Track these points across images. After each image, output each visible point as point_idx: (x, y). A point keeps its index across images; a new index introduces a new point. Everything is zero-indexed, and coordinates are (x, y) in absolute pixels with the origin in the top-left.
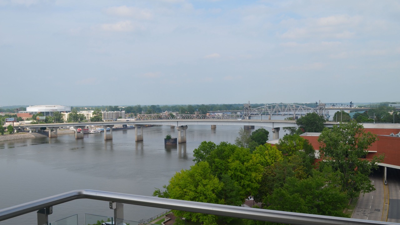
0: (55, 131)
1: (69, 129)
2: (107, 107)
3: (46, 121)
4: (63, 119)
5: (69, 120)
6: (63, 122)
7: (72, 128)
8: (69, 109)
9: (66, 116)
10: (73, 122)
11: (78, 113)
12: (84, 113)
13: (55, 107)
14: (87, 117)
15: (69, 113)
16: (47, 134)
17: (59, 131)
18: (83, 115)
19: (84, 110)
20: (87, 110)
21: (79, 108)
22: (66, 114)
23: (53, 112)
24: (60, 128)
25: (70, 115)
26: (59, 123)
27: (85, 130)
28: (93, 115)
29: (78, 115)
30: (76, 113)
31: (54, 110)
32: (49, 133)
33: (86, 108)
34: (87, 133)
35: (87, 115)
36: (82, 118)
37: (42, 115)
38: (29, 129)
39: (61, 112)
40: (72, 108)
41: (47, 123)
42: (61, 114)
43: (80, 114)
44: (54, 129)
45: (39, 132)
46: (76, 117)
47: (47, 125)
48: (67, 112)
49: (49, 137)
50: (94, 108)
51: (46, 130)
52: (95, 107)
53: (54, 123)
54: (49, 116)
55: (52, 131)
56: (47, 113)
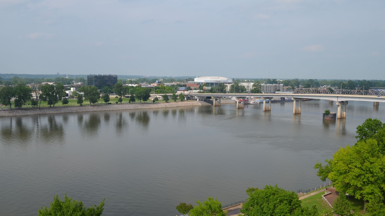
0: (218, 101)
1: (231, 99)
2: (265, 80)
3: (211, 91)
4: (226, 90)
5: (231, 91)
6: (225, 92)
7: (234, 98)
8: (230, 81)
9: (229, 87)
10: (235, 93)
11: (239, 85)
12: (245, 84)
13: (218, 78)
14: (247, 89)
15: (231, 84)
16: (212, 102)
17: (222, 101)
18: (244, 87)
19: (244, 82)
20: (246, 82)
21: (240, 80)
22: (228, 85)
23: (217, 83)
24: (223, 98)
25: (232, 86)
26: (222, 93)
27: (246, 100)
28: (253, 87)
29: (239, 86)
30: (238, 84)
31: (218, 81)
32: (214, 102)
33: (246, 80)
34: (247, 104)
35: (247, 87)
36: (243, 90)
37: (208, 86)
38: (197, 98)
39: (224, 83)
40: (233, 80)
41: (212, 93)
42: (224, 85)
43: (241, 86)
44: (218, 99)
45: (205, 101)
46: (237, 89)
47: (212, 95)
48: (229, 83)
49: (213, 105)
50: (253, 81)
51: (211, 100)
52: (254, 79)
53: (217, 93)
54: (213, 87)
55: (216, 100)
56: (212, 84)
